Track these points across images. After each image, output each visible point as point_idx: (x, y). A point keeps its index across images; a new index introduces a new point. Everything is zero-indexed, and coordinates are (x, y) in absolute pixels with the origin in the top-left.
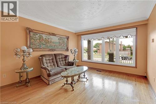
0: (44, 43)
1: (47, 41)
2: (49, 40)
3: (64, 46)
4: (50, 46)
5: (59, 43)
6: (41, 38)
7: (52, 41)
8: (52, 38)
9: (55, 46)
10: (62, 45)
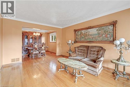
0: (83, 37)
1: (86, 35)
2: (87, 34)
3: (106, 36)
4: (88, 39)
5: (99, 34)
6: (81, 33)
7: (90, 33)
8: (90, 31)
9: (93, 38)
10: (104, 35)
